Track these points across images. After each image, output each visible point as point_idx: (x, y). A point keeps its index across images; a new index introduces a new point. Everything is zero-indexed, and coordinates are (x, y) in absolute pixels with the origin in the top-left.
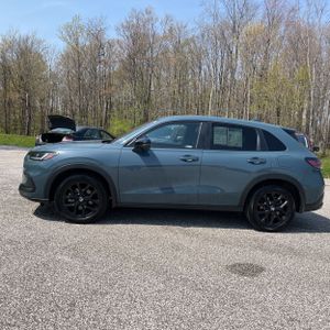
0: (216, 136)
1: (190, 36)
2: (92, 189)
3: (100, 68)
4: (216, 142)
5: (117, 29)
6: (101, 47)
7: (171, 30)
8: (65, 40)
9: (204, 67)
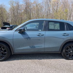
0: (50, 26)
1: (39, 3)
2: (4, 48)
3: (19, 11)
4: (50, 28)
5: (22, 2)
6: (19, 6)
7: (35, 1)
8: (10, 4)
9: (43, 10)
